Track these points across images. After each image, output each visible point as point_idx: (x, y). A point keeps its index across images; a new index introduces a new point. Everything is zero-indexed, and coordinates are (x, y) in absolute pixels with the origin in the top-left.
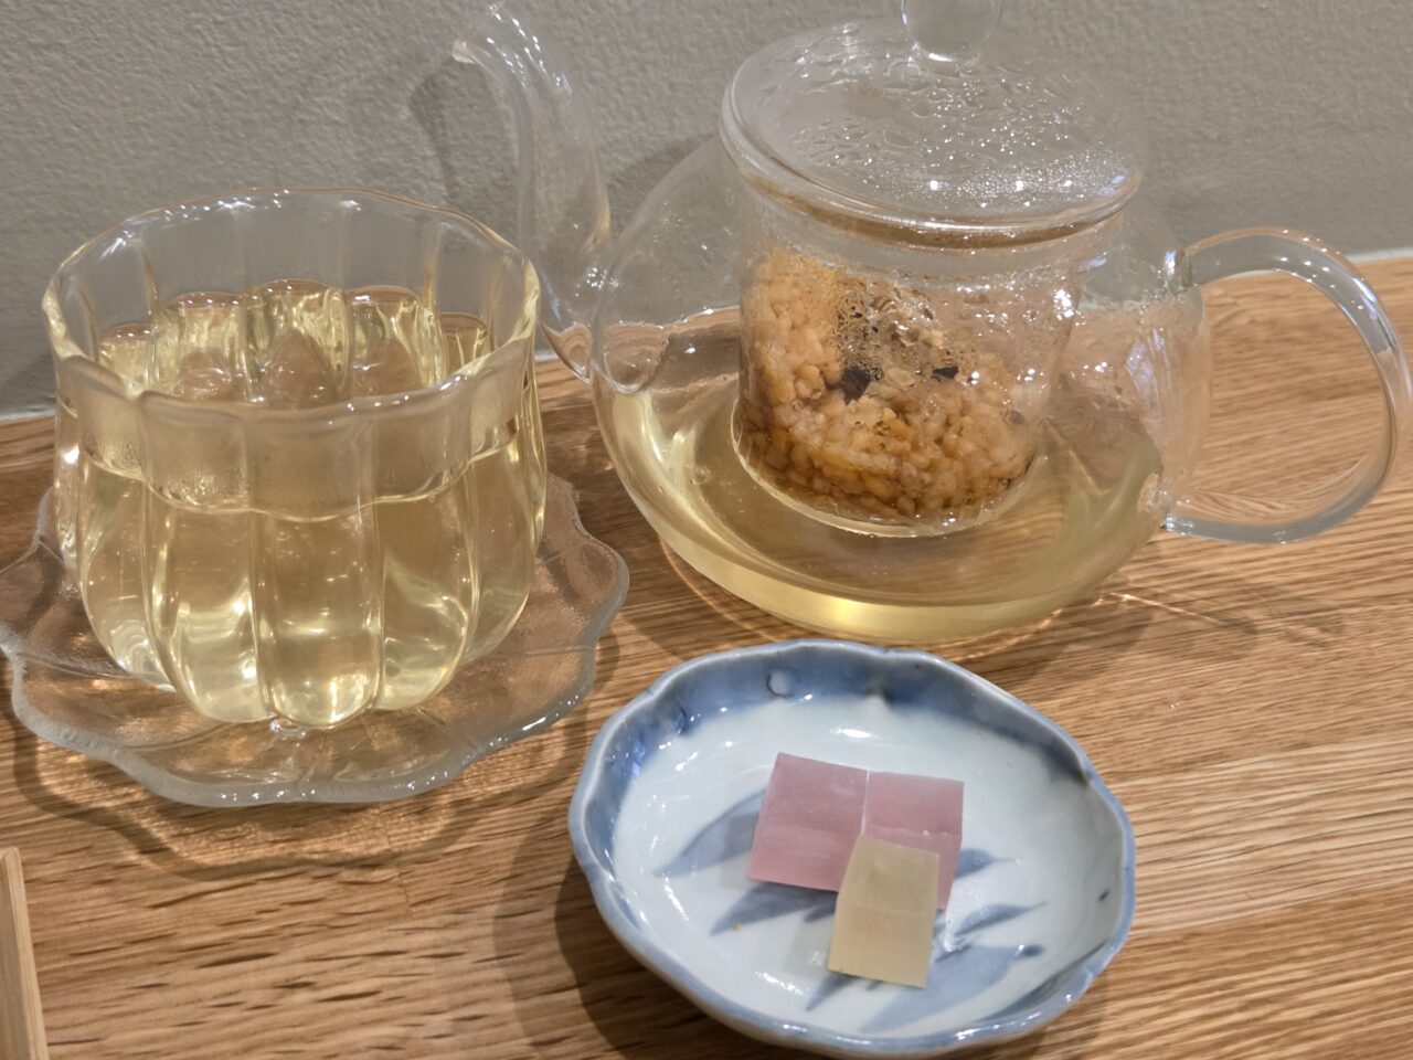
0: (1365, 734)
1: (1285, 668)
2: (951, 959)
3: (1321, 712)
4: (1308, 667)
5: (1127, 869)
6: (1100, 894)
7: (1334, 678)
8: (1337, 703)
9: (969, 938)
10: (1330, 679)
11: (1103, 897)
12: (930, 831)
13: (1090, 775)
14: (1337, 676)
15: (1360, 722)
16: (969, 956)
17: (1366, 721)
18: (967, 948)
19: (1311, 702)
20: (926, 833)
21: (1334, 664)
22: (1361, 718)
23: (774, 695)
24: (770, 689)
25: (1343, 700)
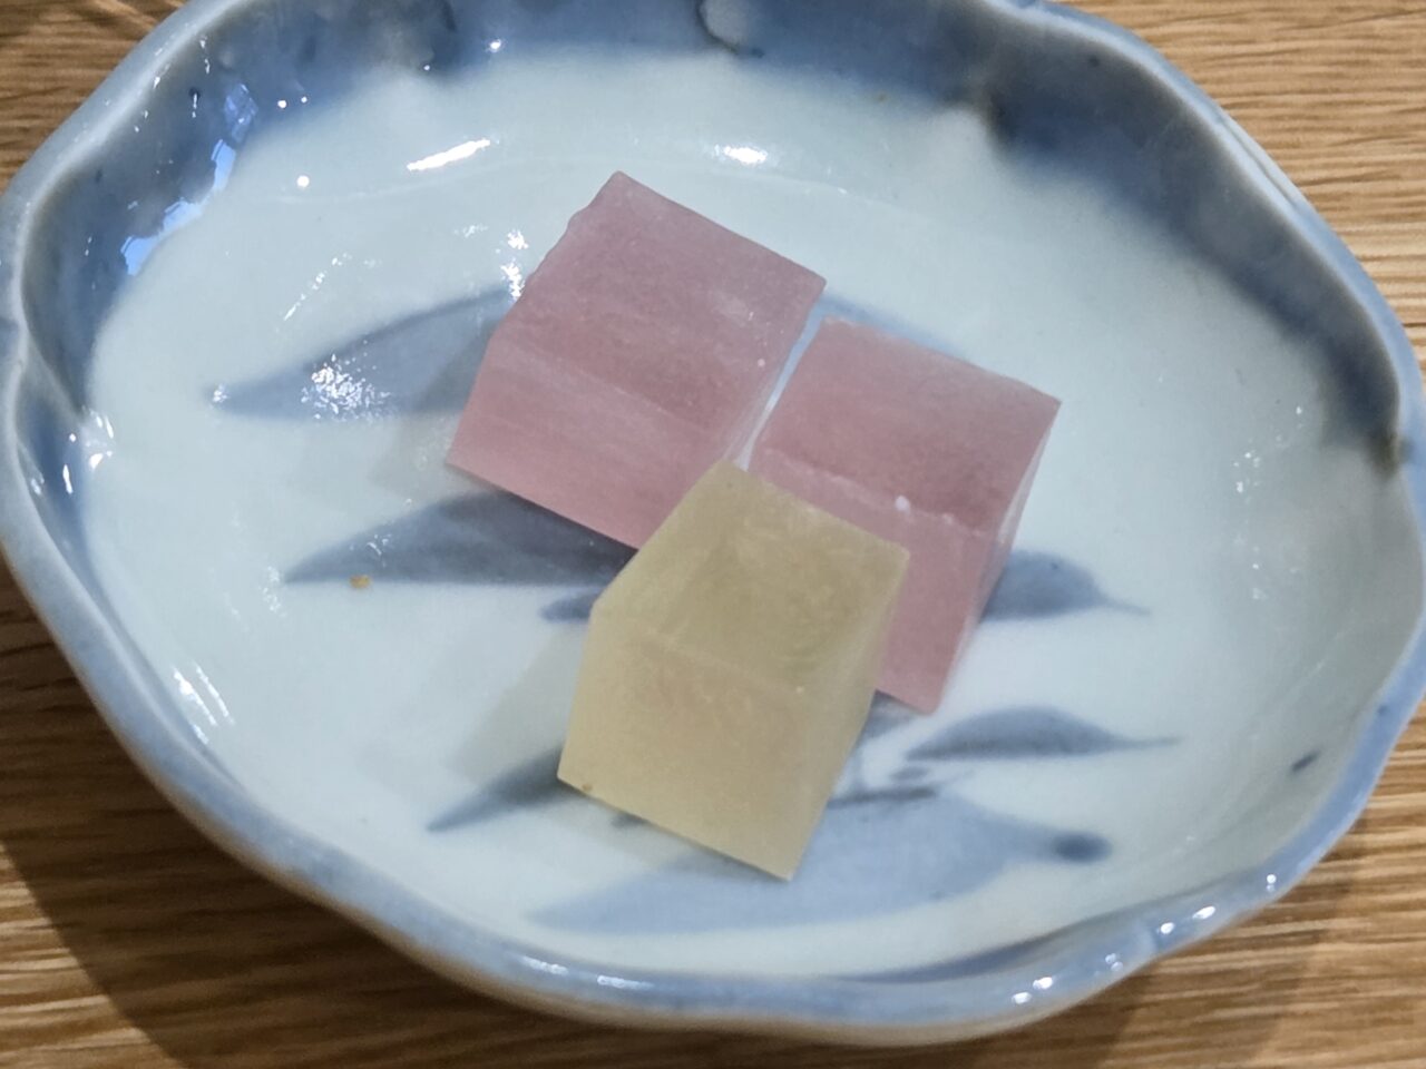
0: (1388, 218)
1: (1240, 21)
2: (870, 809)
3: (1295, 146)
4: (1306, 25)
5: (1383, 711)
6: (1298, 755)
7: (1366, 63)
8: (1348, 130)
9: (940, 772)
10: (1356, 63)
11: (1302, 764)
12: (915, 501)
13: (1408, 449)
14: (1375, 58)
15: (1390, 186)
16: (917, 816)
17: (1403, 186)
18: (923, 793)
19: (1278, 118)
20: (902, 503)
21: (1380, 25)
22: (1397, 177)
23: (711, 41)
24: (699, 19)
25: (1363, 123)
